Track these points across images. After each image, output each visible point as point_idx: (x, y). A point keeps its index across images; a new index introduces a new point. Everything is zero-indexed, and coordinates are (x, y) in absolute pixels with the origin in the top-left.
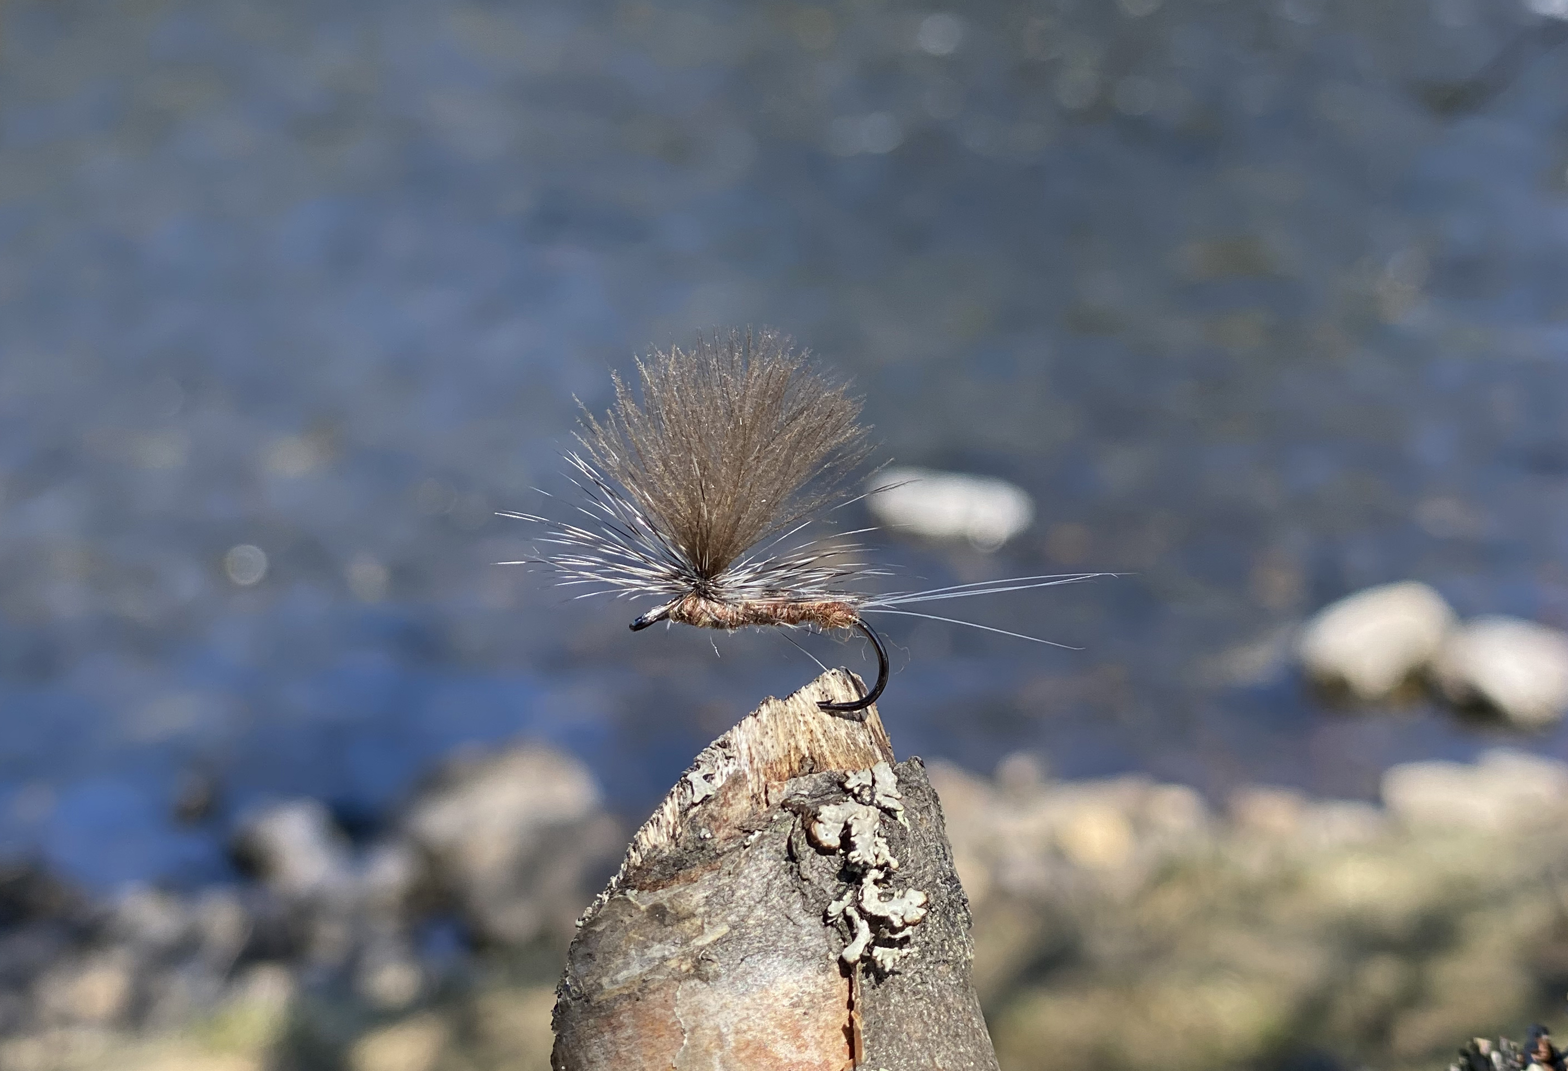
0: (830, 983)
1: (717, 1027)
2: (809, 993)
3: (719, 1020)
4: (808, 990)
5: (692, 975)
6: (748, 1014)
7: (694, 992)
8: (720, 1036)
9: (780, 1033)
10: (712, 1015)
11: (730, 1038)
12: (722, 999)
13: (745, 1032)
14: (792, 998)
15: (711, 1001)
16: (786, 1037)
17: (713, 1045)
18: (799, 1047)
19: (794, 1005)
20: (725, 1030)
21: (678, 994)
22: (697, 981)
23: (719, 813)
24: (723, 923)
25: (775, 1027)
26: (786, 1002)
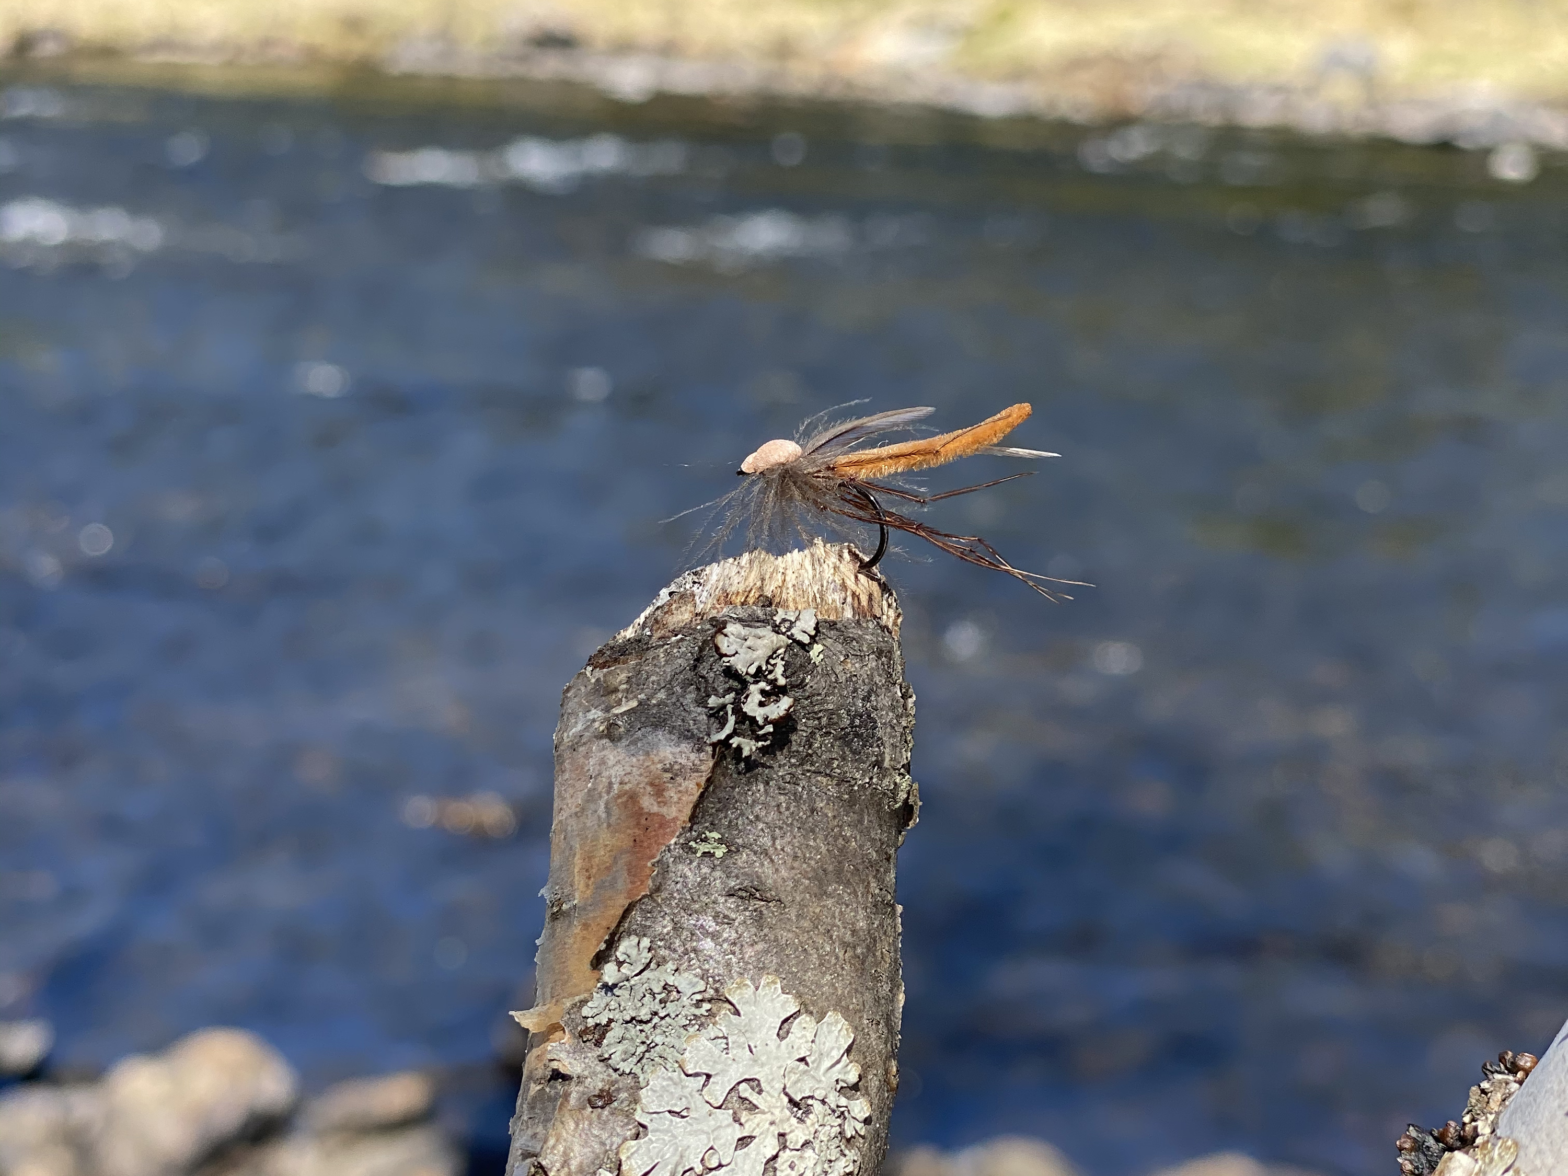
0: (700, 760)
1: (610, 777)
2: (681, 764)
3: (613, 772)
4: (680, 761)
5: (606, 735)
6: (631, 770)
7: (604, 748)
8: (611, 784)
9: (649, 789)
10: (610, 768)
11: (616, 786)
12: (618, 756)
13: (626, 783)
14: (665, 765)
15: (612, 758)
16: (652, 793)
17: (604, 790)
18: (659, 803)
19: (666, 770)
20: (613, 780)
21: (594, 748)
22: (607, 740)
23: (662, 618)
24: (635, 699)
25: (647, 784)
26: (660, 766)
